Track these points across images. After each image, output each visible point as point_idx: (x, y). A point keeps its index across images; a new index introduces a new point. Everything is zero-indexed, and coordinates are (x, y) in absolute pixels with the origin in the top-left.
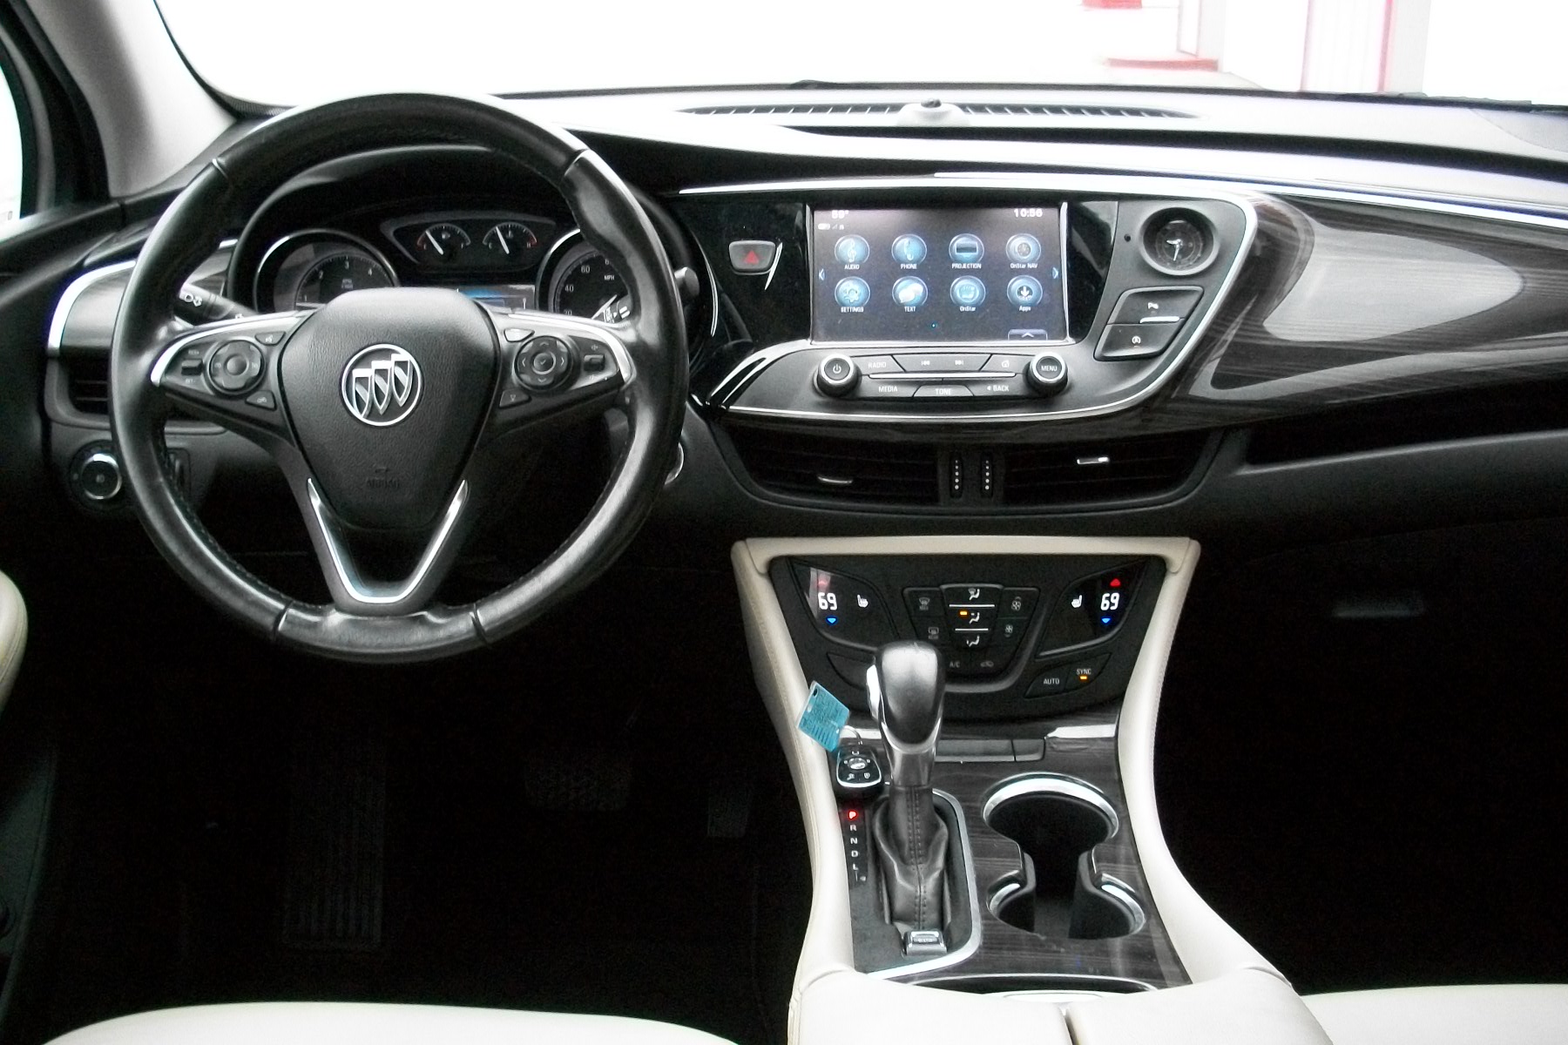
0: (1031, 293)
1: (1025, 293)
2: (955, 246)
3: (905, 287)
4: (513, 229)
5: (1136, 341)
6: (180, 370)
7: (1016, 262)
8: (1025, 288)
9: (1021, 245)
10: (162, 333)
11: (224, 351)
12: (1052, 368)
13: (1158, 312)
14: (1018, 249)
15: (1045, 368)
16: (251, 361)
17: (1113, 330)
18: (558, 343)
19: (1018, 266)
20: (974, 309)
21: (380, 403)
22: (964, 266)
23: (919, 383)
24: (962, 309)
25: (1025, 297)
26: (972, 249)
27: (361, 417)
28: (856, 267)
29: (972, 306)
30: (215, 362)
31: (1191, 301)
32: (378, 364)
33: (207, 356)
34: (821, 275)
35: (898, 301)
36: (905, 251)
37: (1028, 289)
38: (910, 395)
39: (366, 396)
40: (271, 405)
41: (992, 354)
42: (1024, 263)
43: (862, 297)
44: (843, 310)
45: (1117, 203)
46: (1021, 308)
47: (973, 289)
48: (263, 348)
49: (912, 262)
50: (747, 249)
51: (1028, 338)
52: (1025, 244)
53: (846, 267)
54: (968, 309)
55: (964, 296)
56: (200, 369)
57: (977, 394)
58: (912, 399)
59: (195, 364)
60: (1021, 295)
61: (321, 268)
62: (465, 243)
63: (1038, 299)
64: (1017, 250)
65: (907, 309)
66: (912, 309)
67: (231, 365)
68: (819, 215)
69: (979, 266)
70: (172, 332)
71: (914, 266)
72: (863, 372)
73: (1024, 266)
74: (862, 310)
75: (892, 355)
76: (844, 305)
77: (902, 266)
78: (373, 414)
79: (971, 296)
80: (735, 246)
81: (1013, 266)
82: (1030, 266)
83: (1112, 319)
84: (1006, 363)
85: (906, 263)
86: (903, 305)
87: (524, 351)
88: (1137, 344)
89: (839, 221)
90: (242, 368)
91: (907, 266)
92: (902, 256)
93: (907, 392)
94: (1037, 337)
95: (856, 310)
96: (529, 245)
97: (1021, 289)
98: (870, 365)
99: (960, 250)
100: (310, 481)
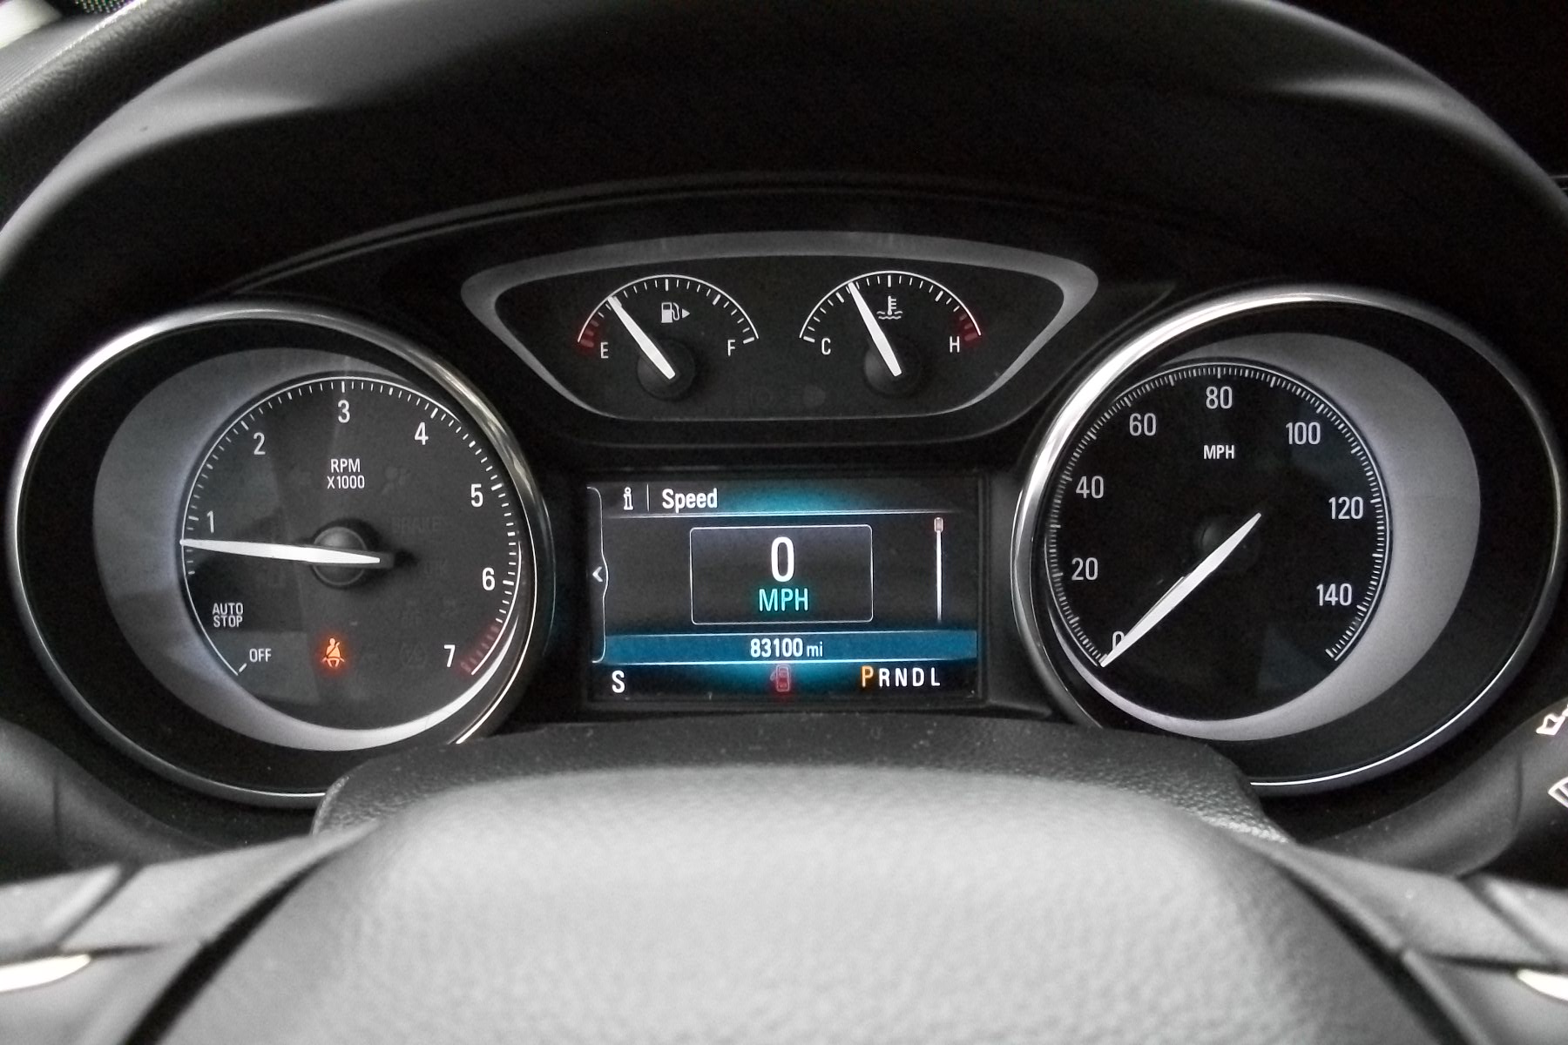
4: (900, 290)
61: (258, 422)
62: (740, 337)
96: (955, 344)
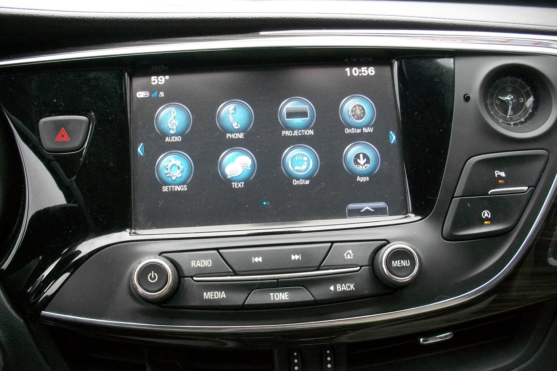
0: (368, 162)
1: (362, 161)
2: (284, 111)
3: (233, 160)
5: (486, 215)
7: (350, 127)
8: (361, 156)
9: (355, 106)
12: (405, 263)
13: (508, 182)
14: (352, 111)
15: (396, 263)
17: (462, 204)
19: (353, 131)
20: (307, 182)
22: (296, 133)
23: (249, 287)
24: (295, 182)
25: (362, 167)
26: (303, 114)
28: (178, 139)
29: (306, 179)
31: (538, 166)
34: (140, 150)
35: (225, 176)
36: (231, 118)
37: (365, 156)
38: (240, 302)
41: (333, 242)
42: (359, 128)
43: (185, 174)
44: (165, 189)
45: (452, 60)
46: (358, 179)
47: (305, 159)
49: (239, 131)
50: (59, 125)
51: (367, 213)
52: (359, 106)
53: (167, 139)
54: (301, 182)
55: (297, 168)
57: (318, 297)
58: (244, 307)
60: (358, 164)
63: (375, 169)
64: (350, 114)
65: (235, 185)
66: (241, 185)
68: (138, 82)
69: (311, 132)
71: (241, 136)
72: (186, 274)
73: (359, 131)
74: (185, 188)
75: (217, 249)
76: (166, 184)
77: (228, 135)
79: (304, 167)
80: (45, 123)
81: (347, 131)
82: (365, 130)
83: (459, 191)
84: (349, 255)
85: (232, 133)
86: (230, 181)
88: (487, 219)
89: (158, 88)
91: (233, 136)
92: (227, 124)
93: (238, 299)
94: (378, 212)
95: (178, 188)
97: (357, 156)
98: (193, 264)
99: (290, 115)
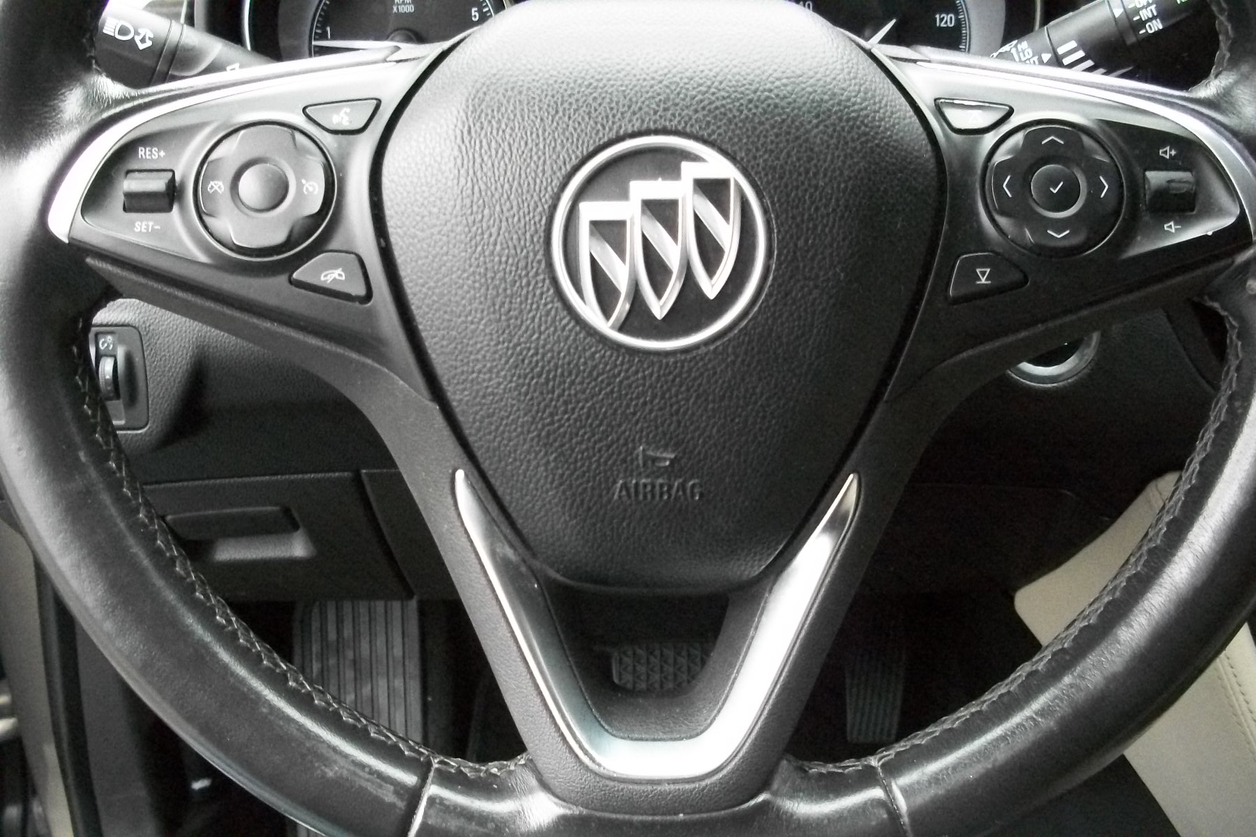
6: (119, 200)
10: (72, 104)
11: (230, 152)
16: (300, 174)
18: (1086, 140)
21: (659, 293)
27: (605, 327)
30: (208, 178)
32: (645, 188)
33: (185, 164)
39: (620, 274)
40: (359, 290)
48: (328, 140)
56: (171, 195)
59: (157, 184)
67: (251, 187)
70: (95, 101)
78: (638, 320)
87: (1000, 157)
90: (278, 192)
100: (460, 475)
